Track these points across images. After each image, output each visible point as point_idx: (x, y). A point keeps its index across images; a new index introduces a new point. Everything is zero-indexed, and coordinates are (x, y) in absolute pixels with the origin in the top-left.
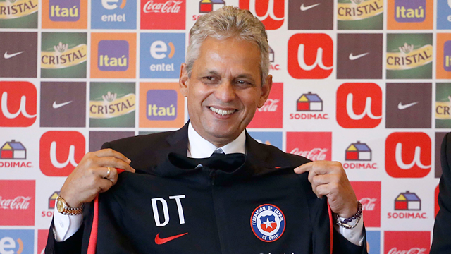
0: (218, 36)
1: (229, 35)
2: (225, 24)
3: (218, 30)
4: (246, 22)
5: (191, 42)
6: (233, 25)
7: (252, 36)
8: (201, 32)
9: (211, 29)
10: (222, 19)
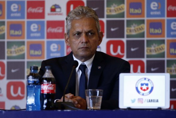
0: (77, 18)
1: (82, 17)
2: (79, 13)
3: (77, 16)
4: (88, 10)
5: (67, 22)
6: (82, 12)
7: (91, 16)
8: (70, 18)
9: (74, 16)
10: (78, 11)
